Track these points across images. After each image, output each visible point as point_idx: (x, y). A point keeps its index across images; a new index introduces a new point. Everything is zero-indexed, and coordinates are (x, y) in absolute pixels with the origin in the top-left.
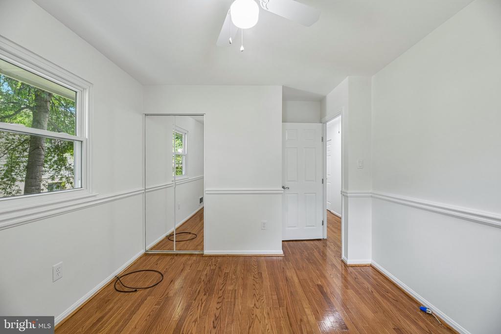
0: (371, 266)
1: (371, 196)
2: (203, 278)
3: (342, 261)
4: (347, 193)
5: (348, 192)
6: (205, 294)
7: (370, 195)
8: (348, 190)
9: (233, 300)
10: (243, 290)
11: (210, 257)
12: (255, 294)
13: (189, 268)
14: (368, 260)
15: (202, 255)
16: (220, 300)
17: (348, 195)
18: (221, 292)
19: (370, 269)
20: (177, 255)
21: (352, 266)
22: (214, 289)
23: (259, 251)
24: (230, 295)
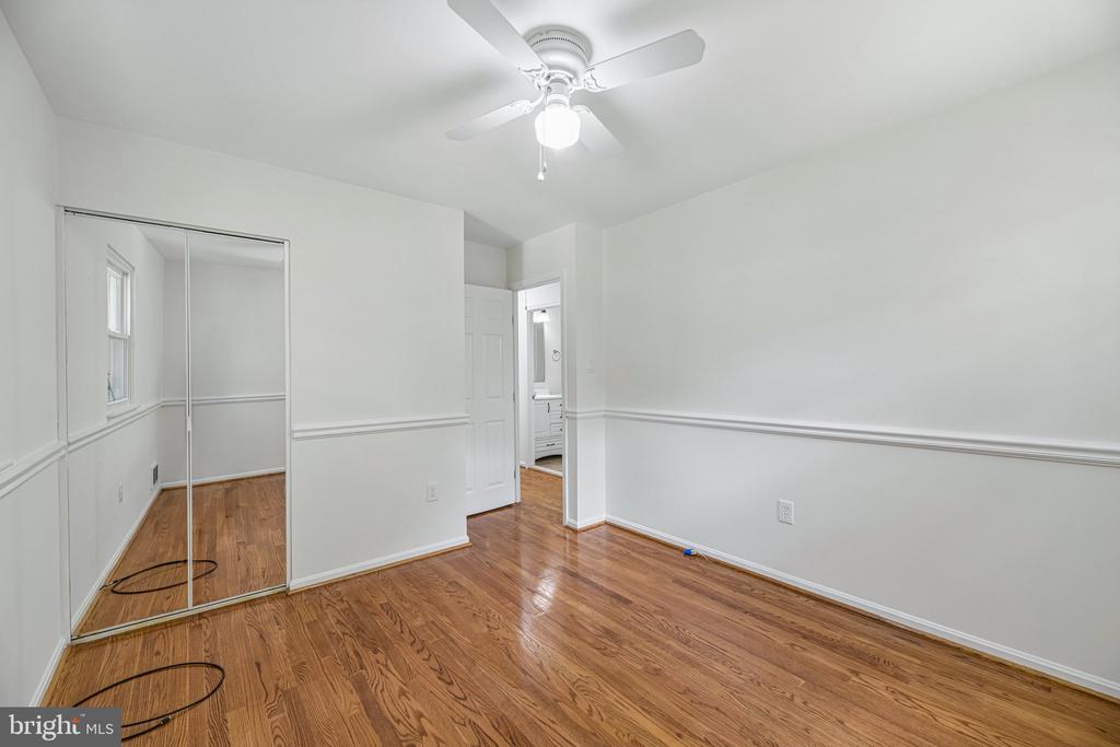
0: (606, 523)
1: (605, 416)
2: (338, 630)
3: (567, 527)
4: (576, 413)
5: (578, 411)
6: (375, 652)
7: (603, 413)
8: (576, 407)
9: (442, 636)
10: (447, 616)
11: (310, 591)
12: (474, 614)
13: (277, 627)
14: (602, 517)
15: (286, 594)
16: (418, 646)
17: (578, 416)
18: (406, 635)
19: (604, 528)
20: (201, 616)
21: (585, 530)
22: (386, 638)
23: (419, 549)
24: (429, 632)
